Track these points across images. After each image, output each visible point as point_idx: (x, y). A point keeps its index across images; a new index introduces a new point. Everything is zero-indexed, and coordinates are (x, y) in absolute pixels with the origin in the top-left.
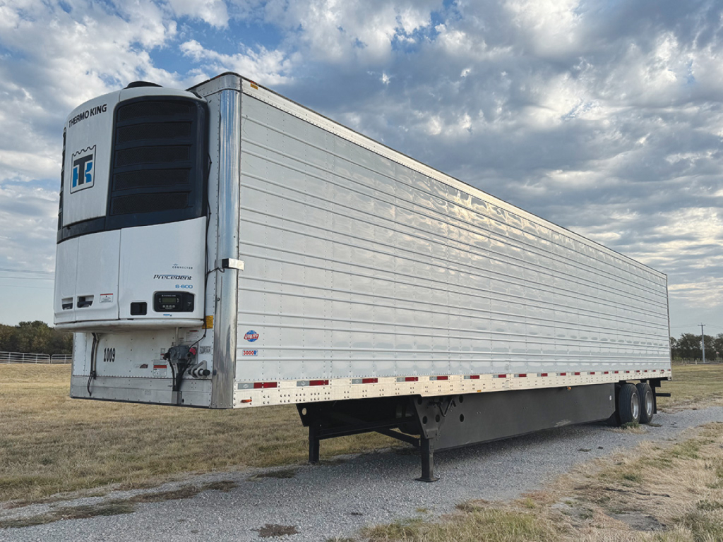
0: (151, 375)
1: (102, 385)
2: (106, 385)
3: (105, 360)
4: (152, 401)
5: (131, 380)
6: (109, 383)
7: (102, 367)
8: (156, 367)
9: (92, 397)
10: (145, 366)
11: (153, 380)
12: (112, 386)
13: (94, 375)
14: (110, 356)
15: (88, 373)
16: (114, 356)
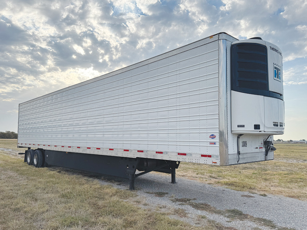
0: (258, 151)
1: (243, 157)
2: (244, 157)
3: (242, 146)
4: (260, 160)
5: (253, 153)
6: (245, 156)
7: (242, 150)
8: (260, 148)
9: (239, 163)
10: (257, 148)
11: (260, 153)
12: (247, 157)
13: (239, 153)
14: (245, 144)
15: (236, 152)
16: (246, 144)
